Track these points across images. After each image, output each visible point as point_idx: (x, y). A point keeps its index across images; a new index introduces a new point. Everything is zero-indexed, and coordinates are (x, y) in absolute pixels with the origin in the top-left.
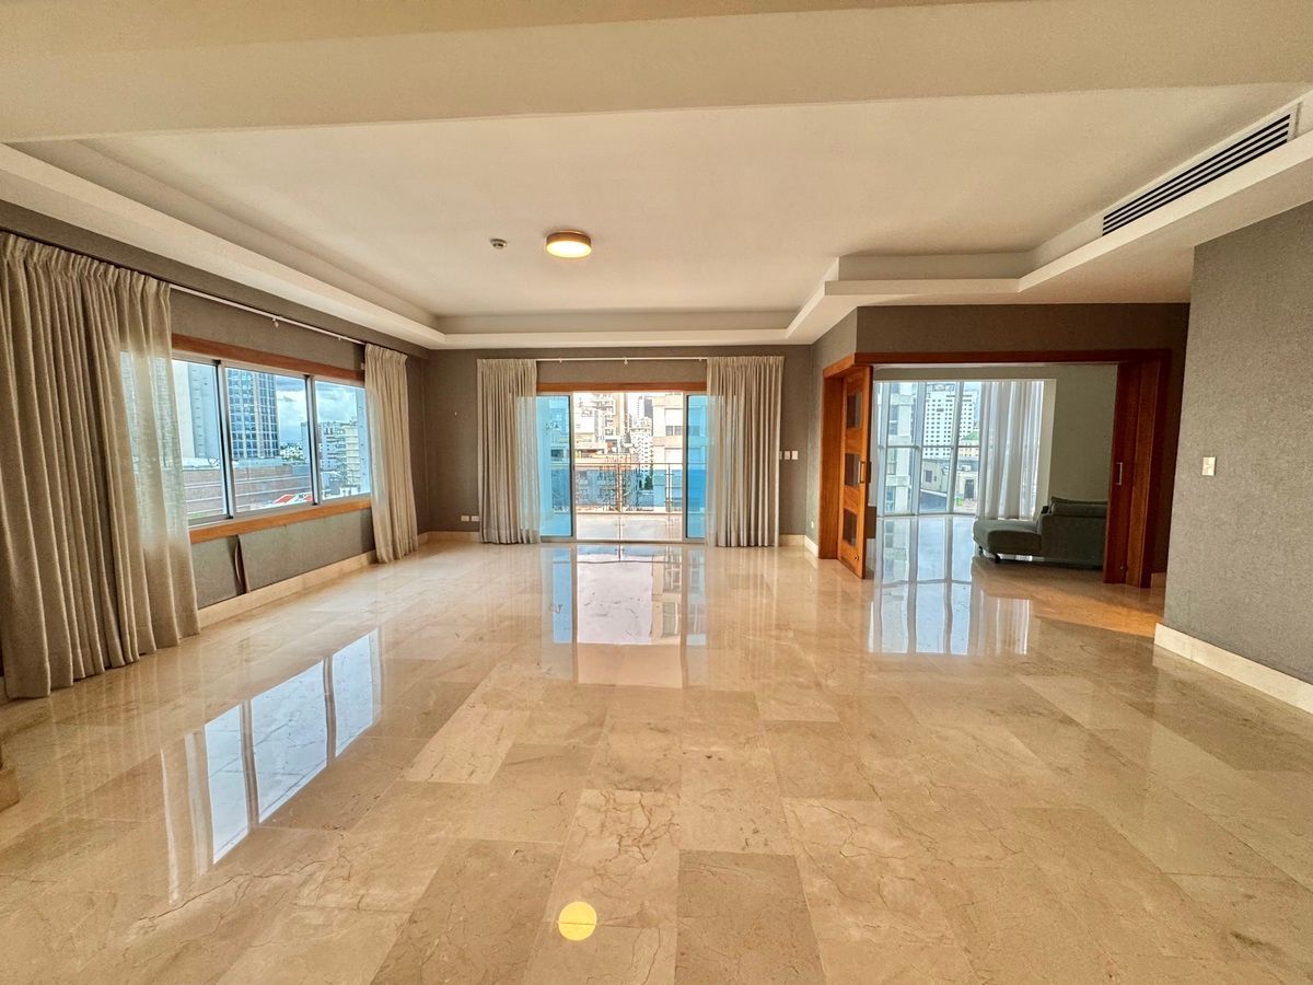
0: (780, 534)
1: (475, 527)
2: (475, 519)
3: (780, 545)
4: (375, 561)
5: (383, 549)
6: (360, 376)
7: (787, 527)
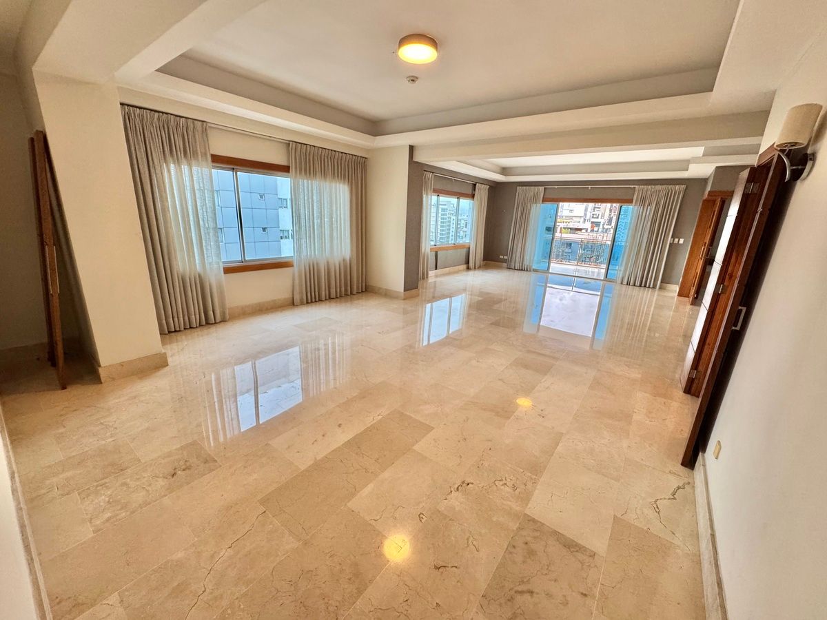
0: (662, 282)
1: (505, 261)
2: (506, 257)
3: (660, 288)
4: (468, 268)
5: (471, 264)
6: (473, 196)
7: (666, 280)
